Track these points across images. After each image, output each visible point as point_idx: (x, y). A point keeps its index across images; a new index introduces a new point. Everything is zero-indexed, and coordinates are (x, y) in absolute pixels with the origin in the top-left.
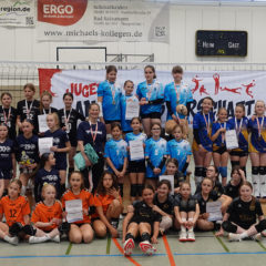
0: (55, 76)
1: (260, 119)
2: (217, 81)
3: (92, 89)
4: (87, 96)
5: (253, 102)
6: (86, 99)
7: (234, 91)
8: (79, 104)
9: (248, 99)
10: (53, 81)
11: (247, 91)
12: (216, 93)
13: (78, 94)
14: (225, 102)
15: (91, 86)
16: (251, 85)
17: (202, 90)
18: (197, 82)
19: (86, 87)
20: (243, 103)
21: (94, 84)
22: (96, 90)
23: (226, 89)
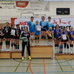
0: (16, 20)
1: (72, 32)
2: (60, 20)
3: (25, 23)
5: (70, 26)
6: (24, 26)
7: (65, 23)
8: (22, 27)
9: (69, 25)
10: (15, 21)
11: (69, 23)
13: (22, 25)
14: (62, 26)
15: (25, 22)
16: (70, 22)
17: (56, 23)
18: (55, 21)
20: (67, 27)
21: (26, 22)
22: (27, 24)
23: (63, 23)
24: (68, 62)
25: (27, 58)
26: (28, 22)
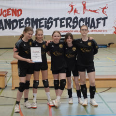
2: (84, 5)
3: (8, 12)
4: (5, 16)
5: (106, 18)
6: (5, 18)
7: (95, 11)
9: (103, 16)
11: (103, 11)
12: (84, 13)
14: (89, 18)
15: (8, 10)
16: (105, 8)
17: (76, 11)
18: (72, 6)
19: (5, 11)
20: (100, 19)
21: (10, 9)
22: (11, 12)
23: (90, 10)
24: (100, 96)
25: (13, 86)
26: (13, 10)
